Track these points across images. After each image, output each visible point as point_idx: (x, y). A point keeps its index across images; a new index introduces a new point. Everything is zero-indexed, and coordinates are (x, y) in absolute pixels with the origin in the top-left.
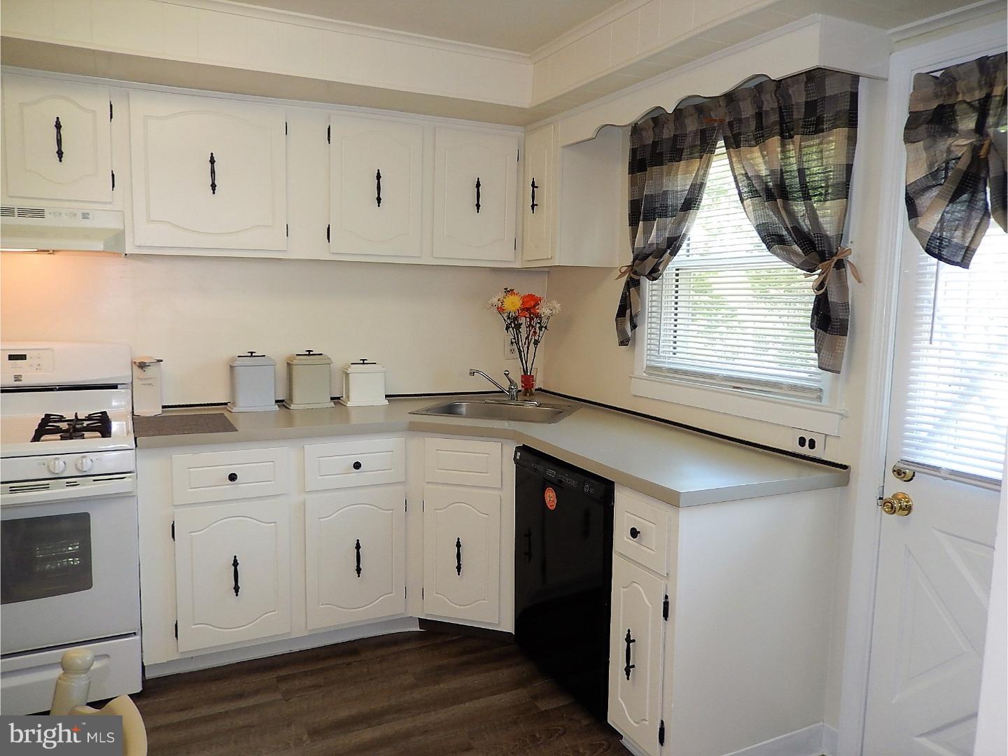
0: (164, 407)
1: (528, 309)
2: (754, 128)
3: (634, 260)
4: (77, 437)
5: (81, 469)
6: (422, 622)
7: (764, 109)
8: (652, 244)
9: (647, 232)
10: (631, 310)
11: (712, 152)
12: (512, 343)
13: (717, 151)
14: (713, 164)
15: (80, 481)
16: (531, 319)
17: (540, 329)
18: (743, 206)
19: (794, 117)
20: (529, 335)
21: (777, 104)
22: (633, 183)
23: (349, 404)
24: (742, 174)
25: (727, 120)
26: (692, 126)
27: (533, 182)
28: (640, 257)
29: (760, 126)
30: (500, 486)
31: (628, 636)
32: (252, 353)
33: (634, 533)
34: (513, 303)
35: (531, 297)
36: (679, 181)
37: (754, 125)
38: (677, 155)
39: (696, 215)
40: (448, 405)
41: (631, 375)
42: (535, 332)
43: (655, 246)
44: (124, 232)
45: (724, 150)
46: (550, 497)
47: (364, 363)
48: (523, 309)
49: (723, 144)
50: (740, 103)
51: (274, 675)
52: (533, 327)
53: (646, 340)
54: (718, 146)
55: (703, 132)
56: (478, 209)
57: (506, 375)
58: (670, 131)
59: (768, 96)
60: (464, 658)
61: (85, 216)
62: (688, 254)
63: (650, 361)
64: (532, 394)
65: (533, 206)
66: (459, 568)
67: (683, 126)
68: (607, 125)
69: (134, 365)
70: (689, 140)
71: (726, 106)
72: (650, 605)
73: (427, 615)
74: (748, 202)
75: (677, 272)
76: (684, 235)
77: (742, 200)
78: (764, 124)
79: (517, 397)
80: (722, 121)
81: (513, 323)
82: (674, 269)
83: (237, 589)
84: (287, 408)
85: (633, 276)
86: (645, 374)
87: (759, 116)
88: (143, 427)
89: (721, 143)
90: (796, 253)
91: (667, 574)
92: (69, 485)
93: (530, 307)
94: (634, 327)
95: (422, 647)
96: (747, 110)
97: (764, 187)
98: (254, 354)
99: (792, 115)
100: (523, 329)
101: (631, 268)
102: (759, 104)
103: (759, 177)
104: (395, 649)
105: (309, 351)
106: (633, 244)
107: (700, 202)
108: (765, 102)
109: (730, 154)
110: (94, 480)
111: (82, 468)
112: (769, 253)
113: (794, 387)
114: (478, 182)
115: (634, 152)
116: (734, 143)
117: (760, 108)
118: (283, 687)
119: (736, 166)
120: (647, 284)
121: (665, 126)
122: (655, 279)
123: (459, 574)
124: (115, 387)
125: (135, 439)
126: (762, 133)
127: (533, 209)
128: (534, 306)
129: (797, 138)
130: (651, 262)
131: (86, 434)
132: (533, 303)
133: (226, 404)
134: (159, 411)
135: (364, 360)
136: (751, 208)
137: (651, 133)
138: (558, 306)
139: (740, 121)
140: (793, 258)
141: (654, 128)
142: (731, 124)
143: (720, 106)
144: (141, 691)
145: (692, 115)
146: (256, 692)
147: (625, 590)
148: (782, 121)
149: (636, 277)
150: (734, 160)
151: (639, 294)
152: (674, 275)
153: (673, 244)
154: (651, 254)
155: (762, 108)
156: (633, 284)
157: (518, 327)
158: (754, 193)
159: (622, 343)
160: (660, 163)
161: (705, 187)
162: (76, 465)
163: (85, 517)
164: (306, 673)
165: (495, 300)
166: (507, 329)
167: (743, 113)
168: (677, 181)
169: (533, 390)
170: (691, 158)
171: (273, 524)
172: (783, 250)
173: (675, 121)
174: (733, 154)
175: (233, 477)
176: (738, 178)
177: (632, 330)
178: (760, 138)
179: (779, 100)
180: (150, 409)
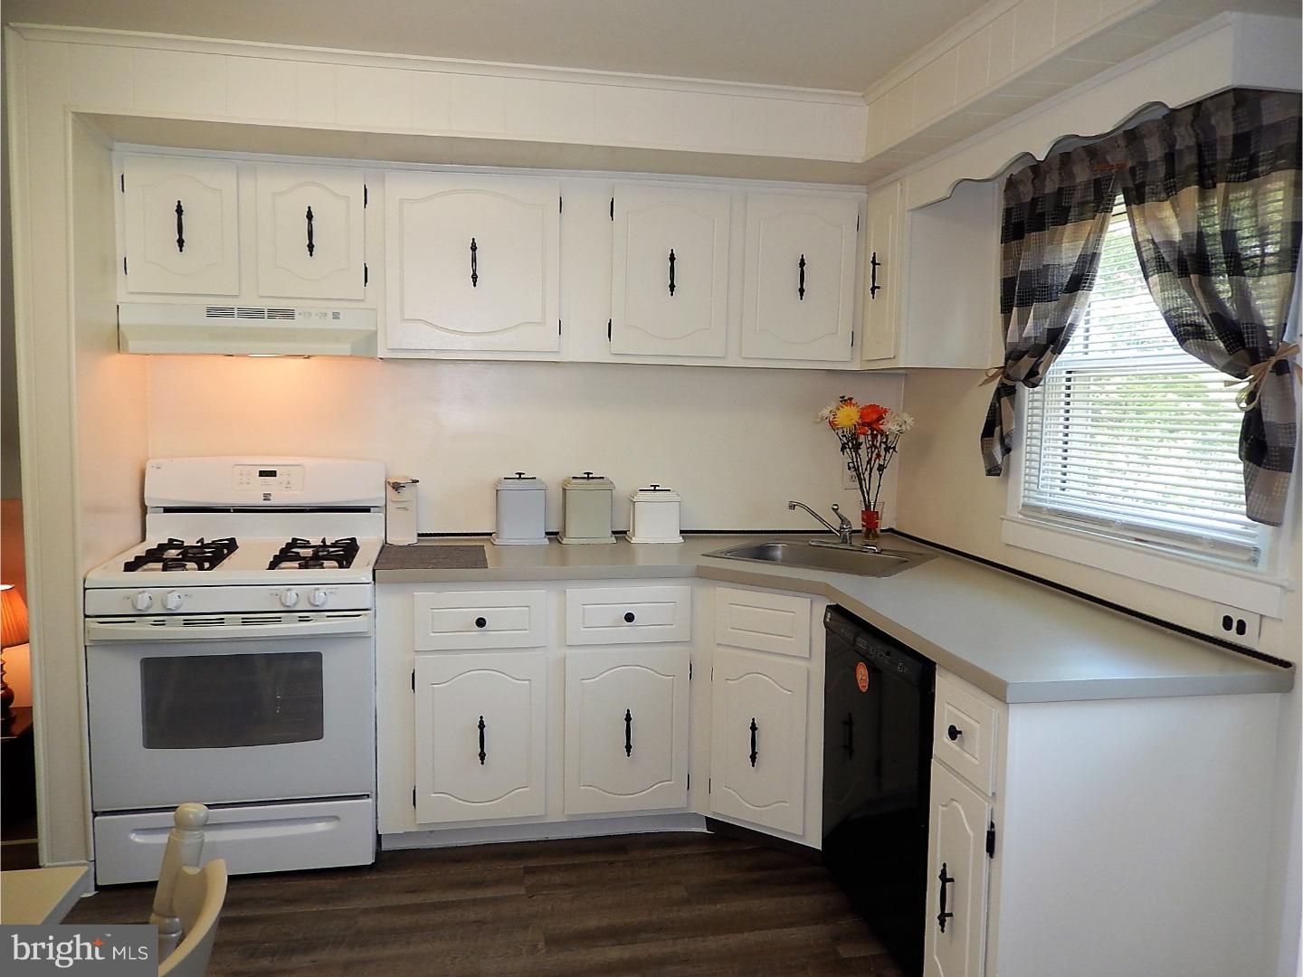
0: (419, 535)
1: (869, 424)
2: (1163, 175)
3: (1006, 360)
4: (314, 566)
5: (312, 601)
6: (710, 822)
7: (1177, 147)
8: (1028, 338)
9: (1022, 322)
10: (1002, 428)
11: (1108, 209)
12: (849, 469)
13: (1116, 210)
14: (1111, 227)
15: (313, 616)
16: (875, 437)
17: (887, 449)
18: (1148, 283)
19: (1218, 157)
20: (870, 459)
21: (1194, 140)
22: (1006, 255)
23: (634, 540)
24: (1148, 240)
25: (1130, 164)
26: (1082, 175)
27: (874, 258)
28: (1014, 355)
29: (1170, 174)
30: (808, 656)
31: (944, 872)
32: (520, 474)
33: (953, 733)
34: (848, 417)
35: (873, 408)
36: (1065, 251)
37: (1164, 171)
38: (1061, 217)
39: (1086, 298)
40: (759, 546)
41: (1003, 517)
42: (878, 456)
43: (1033, 340)
44: (376, 332)
45: (1123, 208)
46: (862, 673)
47: (655, 490)
48: (863, 424)
49: (1123, 200)
50: (1145, 142)
51: (521, 865)
52: (876, 447)
53: (1023, 469)
54: (1116, 202)
55: (1097, 183)
56: (802, 295)
57: (835, 510)
58: (1054, 183)
59: (1182, 130)
60: (755, 875)
61: (336, 316)
62: (1086, 350)
63: (1029, 497)
64: (876, 536)
65: (873, 289)
66: (753, 757)
67: (1071, 176)
68: (965, 180)
69: (388, 486)
70: (1078, 196)
71: (1126, 147)
72: (972, 834)
73: (715, 813)
74: (1155, 279)
75: (1069, 376)
76: (1072, 325)
77: (1146, 277)
78: (1177, 168)
79: (850, 539)
80: (1121, 167)
81: (851, 443)
82: (1064, 371)
83: (482, 756)
84: (560, 542)
85: (1006, 381)
86: (1021, 516)
87: (1170, 158)
88: (390, 557)
89: (1120, 198)
90: (1217, 351)
91: (993, 794)
92: (302, 620)
93: (872, 420)
94: (1007, 450)
95: (704, 854)
96: (1155, 150)
97: (1177, 257)
98: (522, 476)
99: (1216, 155)
100: (863, 451)
101: (1004, 371)
102: (1169, 142)
103: (1170, 243)
104: (670, 852)
105: (588, 474)
106: (1006, 338)
107: (1093, 280)
108: (1178, 137)
109: (1132, 213)
110: (328, 617)
111: (314, 600)
112: (1182, 351)
113: (1217, 544)
114: (802, 260)
115: (1008, 212)
116: (1136, 197)
117: (1172, 146)
118: (530, 880)
119: (1140, 229)
120: (1026, 393)
121: (1047, 177)
122: (1034, 386)
123: (753, 766)
124: (367, 510)
125: (374, 571)
126: (1174, 182)
127: (873, 293)
128: (878, 420)
129: (1221, 186)
130: (1027, 363)
131: (326, 563)
132: (875, 417)
133: (491, 534)
134: (413, 540)
135: (655, 486)
136: (1159, 287)
137: (1030, 187)
138: (910, 420)
139: (1145, 165)
140: (1213, 358)
141: (1033, 179)
142: (1133, 170)
143: (1118, 146)
144: (373, 864)
145: (1083, 160)
146: (497, 882)
147: (945, 809)
148: (1201, 166)
149: (1009, 383)
150: (1137, 220)
151: (1013, 407)
152: (1064, 379)
153: (1056, 339)
154: (1026, 352)
155: (1174, 146)
156: (1006, 391)
157: (857, 447)
158: (1162, 266)
159: (989, 473)
160: (1040, 227)
161: (1098, 259)
162: (309, 599)
163: (317, 658)
164: (558, 868)
165: (826, 412)
166: (843, 449)
167: (1149, 155)
168: (1061, 252)
169: (878, 530)
170: (1081, 218)
171: (527, 682)
172: (1199, 346)
173: (1060, 169)
174: (1135, 213)
175: (481, 623)
176: (1142, 245)
177: (1003, 455)
178: (1171, 189)
179: (1197, 134)
180: (404, 537)
